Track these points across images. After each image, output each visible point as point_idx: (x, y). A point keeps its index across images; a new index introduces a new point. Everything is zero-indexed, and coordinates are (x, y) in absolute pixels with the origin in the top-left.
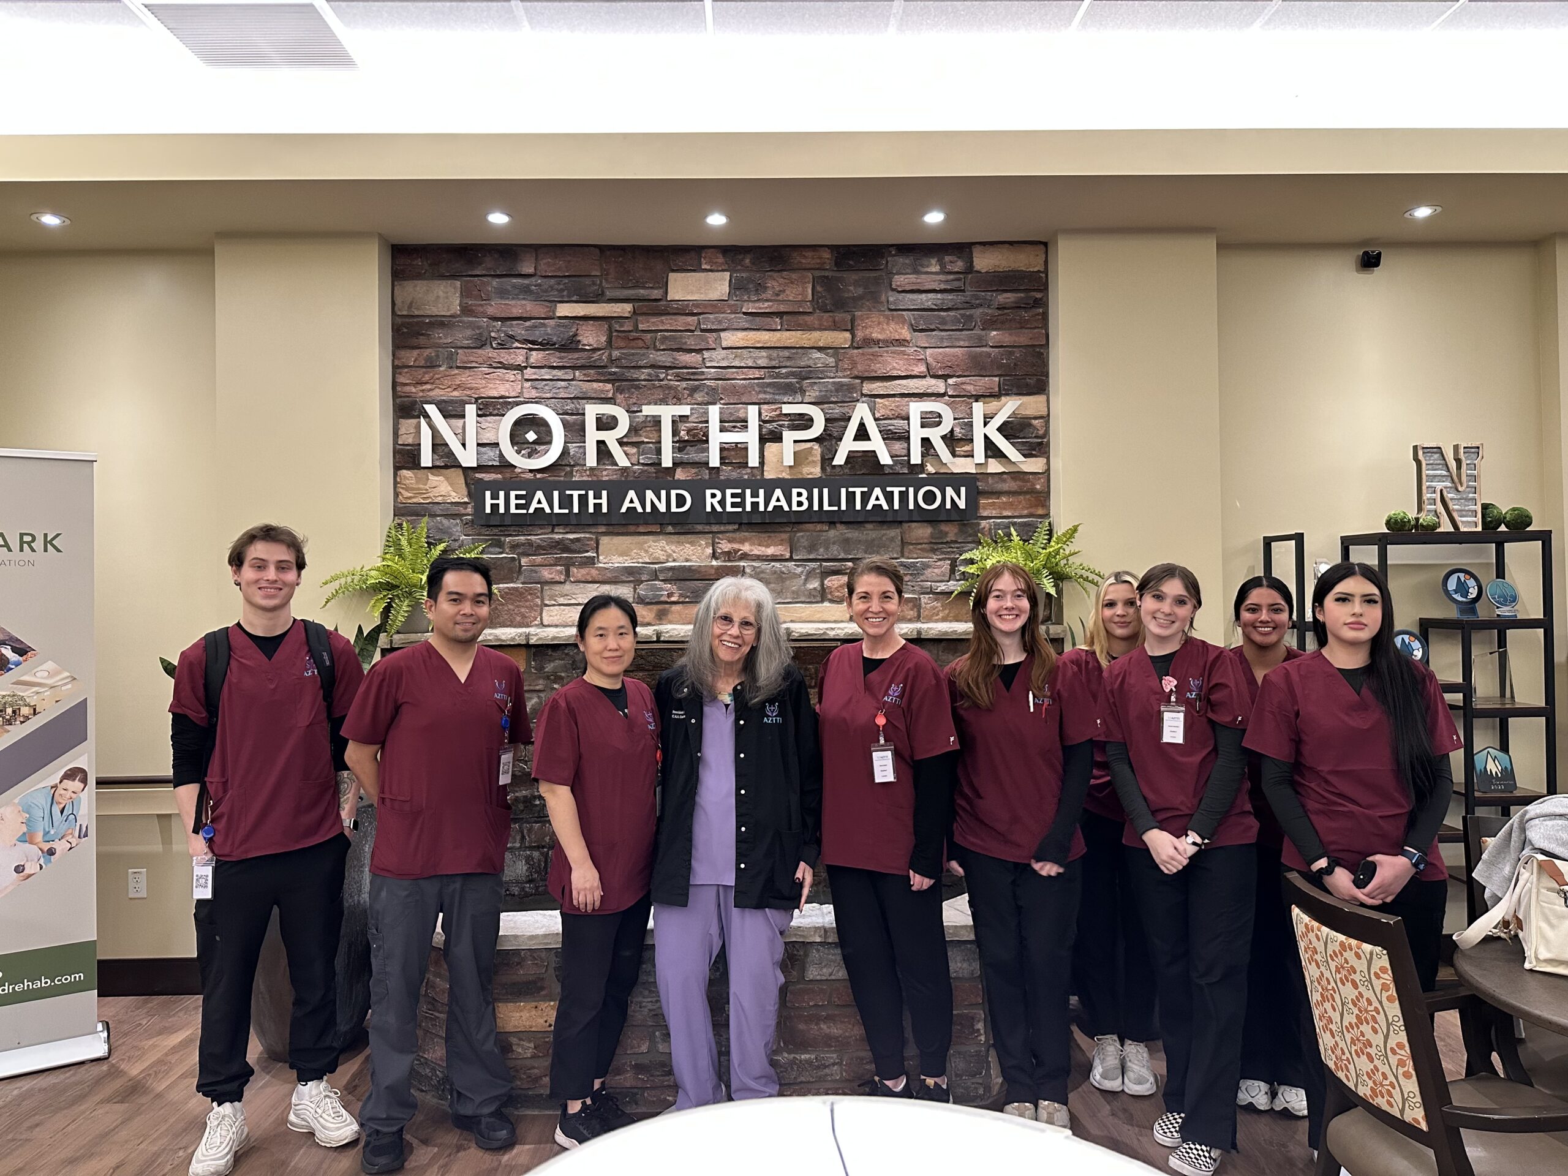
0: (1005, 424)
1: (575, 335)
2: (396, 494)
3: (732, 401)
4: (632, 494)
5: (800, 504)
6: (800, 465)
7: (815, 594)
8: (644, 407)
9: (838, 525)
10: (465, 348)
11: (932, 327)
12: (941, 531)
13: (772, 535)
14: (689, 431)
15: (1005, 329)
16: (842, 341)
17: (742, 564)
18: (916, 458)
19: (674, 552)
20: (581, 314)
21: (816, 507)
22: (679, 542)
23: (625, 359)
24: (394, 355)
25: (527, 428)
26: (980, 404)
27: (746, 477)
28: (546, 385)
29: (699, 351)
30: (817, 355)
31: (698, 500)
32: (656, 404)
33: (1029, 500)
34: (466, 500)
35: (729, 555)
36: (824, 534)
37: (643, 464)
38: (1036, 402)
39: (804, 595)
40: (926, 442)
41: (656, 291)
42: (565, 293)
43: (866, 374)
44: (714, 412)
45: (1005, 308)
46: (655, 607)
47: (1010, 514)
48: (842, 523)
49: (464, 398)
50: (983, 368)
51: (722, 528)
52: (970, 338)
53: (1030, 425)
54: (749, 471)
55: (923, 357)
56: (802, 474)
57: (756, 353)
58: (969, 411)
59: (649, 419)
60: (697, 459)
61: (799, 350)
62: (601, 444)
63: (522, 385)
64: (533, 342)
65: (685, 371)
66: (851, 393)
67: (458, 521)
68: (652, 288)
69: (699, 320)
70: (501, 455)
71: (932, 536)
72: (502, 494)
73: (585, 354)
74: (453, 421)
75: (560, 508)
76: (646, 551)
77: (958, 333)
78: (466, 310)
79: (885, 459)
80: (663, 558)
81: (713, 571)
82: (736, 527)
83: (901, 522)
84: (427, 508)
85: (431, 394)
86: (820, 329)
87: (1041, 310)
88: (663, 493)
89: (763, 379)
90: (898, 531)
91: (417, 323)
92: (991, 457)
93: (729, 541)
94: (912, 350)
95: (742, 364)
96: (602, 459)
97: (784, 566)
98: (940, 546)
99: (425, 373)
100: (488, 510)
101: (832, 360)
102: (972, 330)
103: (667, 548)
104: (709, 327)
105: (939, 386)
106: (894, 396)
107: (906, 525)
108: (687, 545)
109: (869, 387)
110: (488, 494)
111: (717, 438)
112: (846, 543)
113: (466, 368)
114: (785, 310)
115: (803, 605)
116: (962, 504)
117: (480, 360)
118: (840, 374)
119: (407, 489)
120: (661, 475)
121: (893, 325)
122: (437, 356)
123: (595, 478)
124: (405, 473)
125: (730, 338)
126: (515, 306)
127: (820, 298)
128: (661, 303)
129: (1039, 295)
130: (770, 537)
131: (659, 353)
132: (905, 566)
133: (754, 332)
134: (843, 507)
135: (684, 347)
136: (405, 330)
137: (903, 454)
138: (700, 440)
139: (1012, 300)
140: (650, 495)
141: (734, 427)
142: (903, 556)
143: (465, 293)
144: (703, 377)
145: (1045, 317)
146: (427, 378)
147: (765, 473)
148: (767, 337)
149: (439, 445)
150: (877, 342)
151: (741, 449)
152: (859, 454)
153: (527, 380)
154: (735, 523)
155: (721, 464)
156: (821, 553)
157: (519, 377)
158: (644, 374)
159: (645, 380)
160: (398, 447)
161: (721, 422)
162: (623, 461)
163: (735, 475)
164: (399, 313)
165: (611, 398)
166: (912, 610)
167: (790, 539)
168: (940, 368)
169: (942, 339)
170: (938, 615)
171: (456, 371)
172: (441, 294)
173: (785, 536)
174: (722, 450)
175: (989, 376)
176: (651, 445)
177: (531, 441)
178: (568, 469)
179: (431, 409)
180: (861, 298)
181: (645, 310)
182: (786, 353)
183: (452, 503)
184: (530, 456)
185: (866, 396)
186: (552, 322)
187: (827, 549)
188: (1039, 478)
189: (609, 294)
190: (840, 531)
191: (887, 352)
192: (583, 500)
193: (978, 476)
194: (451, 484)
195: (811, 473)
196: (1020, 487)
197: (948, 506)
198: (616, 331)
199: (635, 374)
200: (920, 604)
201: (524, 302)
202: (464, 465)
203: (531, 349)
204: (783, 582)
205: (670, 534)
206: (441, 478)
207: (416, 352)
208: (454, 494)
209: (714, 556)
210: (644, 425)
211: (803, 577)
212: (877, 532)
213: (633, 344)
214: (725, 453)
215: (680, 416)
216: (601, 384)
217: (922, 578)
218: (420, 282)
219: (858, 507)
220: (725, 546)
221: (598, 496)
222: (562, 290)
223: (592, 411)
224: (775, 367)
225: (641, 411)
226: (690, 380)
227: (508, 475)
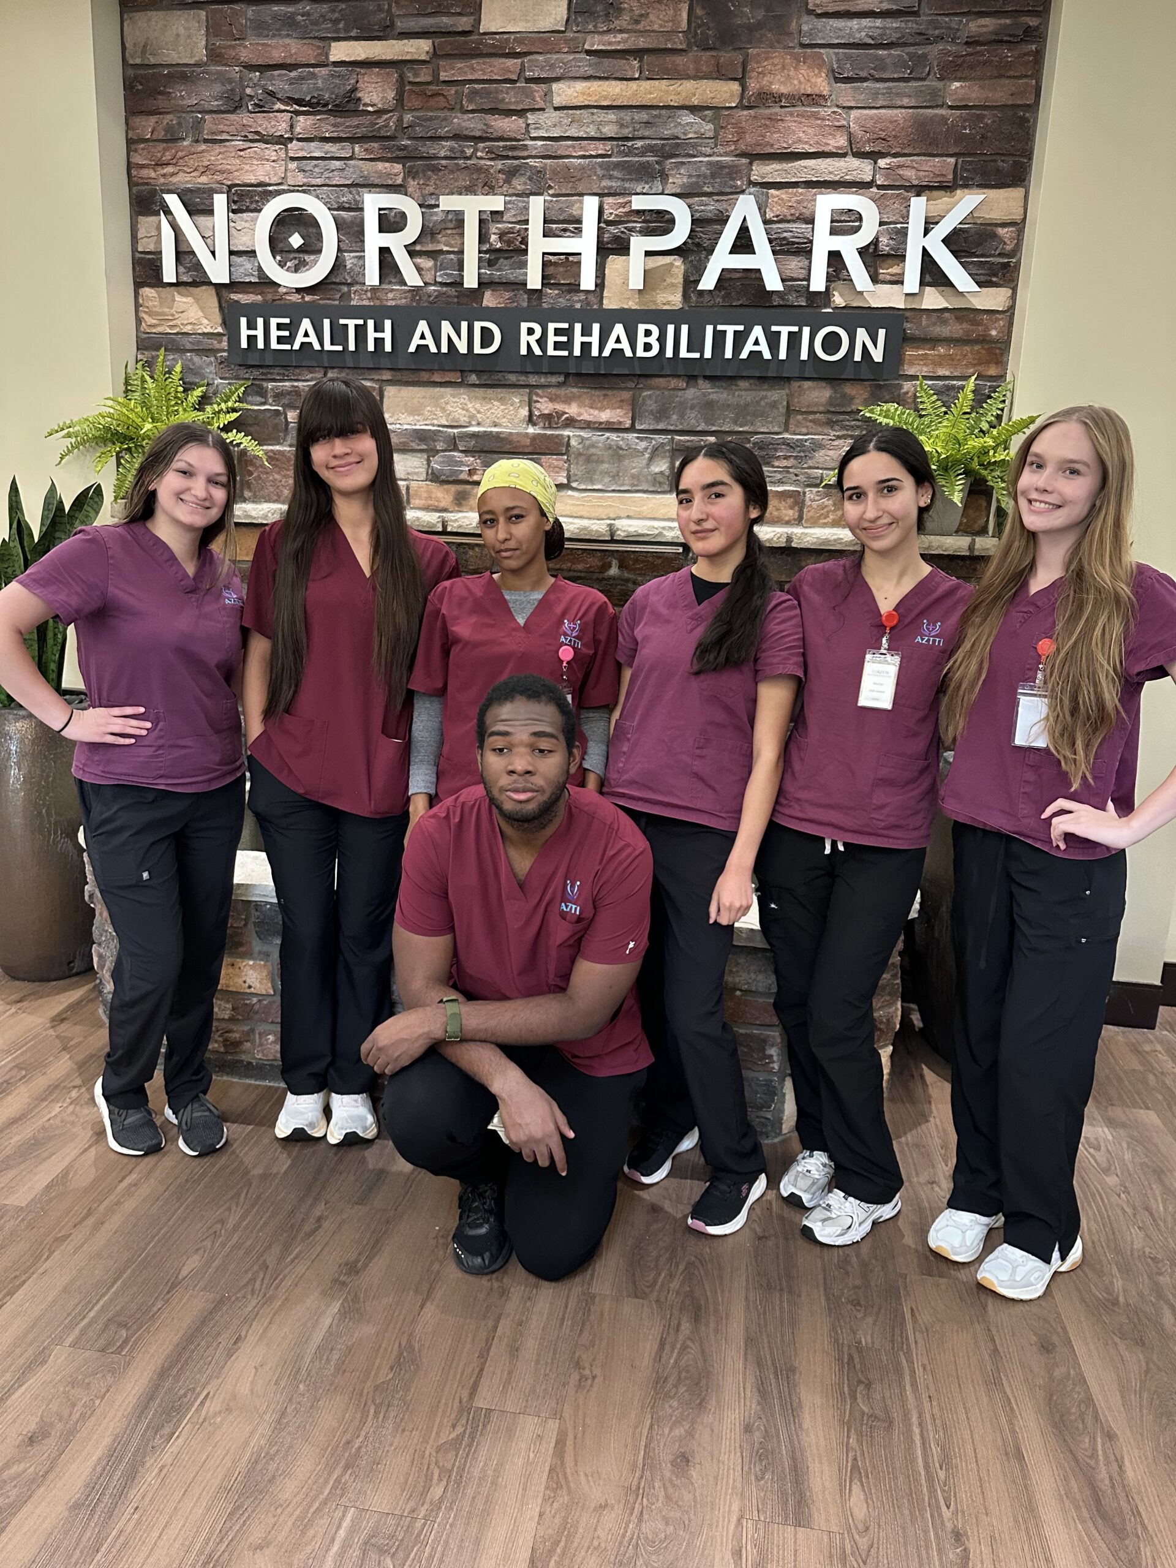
0: (955, 232)
1: (354, 90)
2: (139, 321)
3: (564, 191)
4: (423, 326)
5: (648, 347)
6: (654, 289)
7: (662, 480)
8: (443, 199)
9: (700, 382)
10: (215, 112)
11: (863, 74)
12: (844, 396)
13: (609, 393)
14: (502, 235)
15: (973, 79)
16: (727, 96)
17: (566, 433)
18: (818, 283)
19: (479, 412)
20: (362, 57)
21: (669, 353)
22: (484, 398)
23: (419, 125)
24: (127, 124)
25: (292, 229)
26: (923, 199)
27: (578, 306)
28: (316, 166)
29: (521, 113)
30: (688, 118)
31: (511, 338)
32: (460, 194)
33: (978, 352)
34: (220, 330)
35: (549, 419)
36: (680, 393)
37: (442, 284)
38: (1007, 199)
39: (647, 481)
40: (835, 258)
41: (465, 19)
42: (341, 26)
43: (758, 150)
44: (537, 206)
45: (977, 43)
46: (453, 488)
47: (947, 373)
48: (706, 377)
49: (213, 186)
50: (934, 142)
51: (543, 380)
52: (919, 93)
53: (994, 236)
54: (582, 297)
55: (845, 123)
56: (655, 302)
57: (601, 115)
58: (904, 211)
59: (450, 217)
60: (512, 278)
61: (663, 112)
62: (384, 252)
63: (286, 165)
64: (299, 102)
65: (501, 144)
66: (733, 179)
67: (212, 359)
68: (460, 14)
69: (523, 63)
70: (260, 269)
71: (831, 399)
72: (260, 321)
73: (365, 120)
74: (202, 220)
75: (332, 344)
76: (443, 410)
77: (902, 84)
78: (215, 56)
79: (773, 282)
80: (464, 420)
81: (528, 442)
82: (561, 379)
83: (789, 379)
84: (174, 340)
85: (174, 179)
86: (696, 78)
87: (1034, 47)
88: (464, 325)
89: (609, 156)
90: (784, 392)
91: (153, 74)
92: (930, 285)
93: (551, 400)
94: (830, 111)
95: (582, 134)
96: (387, 275)
97: (623, 439)
98: (841, 417)
99: (165, 150)
100: (244, 344)
101: (711, 126)
102: (923, 79)
103: (470, 406)
104: (536, 76)
105: (862, 169)
106: (795, 185)
107: (795, 384)
108: (496, 403)
109: (763, 171)
110: (243, 321)
111: (538, 245)
112: (708, 407)
113: (214, 141)
114: (647, 46)
115: (645, 495)
116: (877, 355)
117: (232, 129)
118: (720, 149)
119: (150, 314)
120: (464, 300)
121: (804, 70)
122: (179, 124)
123: (378, 303)
124: (147, 292)
125: (565, 92)
126: (275, 47)
127: (699, 26)
128: (472, 38)
129: (1033, 22)
130: (605, 395)
131: (466, 117)
132: (788, 445)
133: (600, 83)
134: (708, 354)
135: (501, 106)
136: (140, 87)
137: (801, 276)
138: (516, 249)
139: (991, 29)
140: (446, 327)
141: (565, 230)
142: (787, 430)
143: (213, 30)
144: (525, 154)
145: (1038, 58)
146: (168, 156)
147: (605, 301)
148: (617, 90)
149: (183, 254)
150: (777, 98)
151: (571, 261)
152: (738, 275)
153: (293, 159)
154: (560, 373)
155: (543, 284)
156: (674, 421)
157: (282, 154)
158: (443, 149)
159: (446, 158)
160: (138, 255)
161: (545, 222)
162: (413, 279)
163: (562, 302)
164: (131, 62)
165: (400, 186)
166: (792, 508)
167: (633, 400)
168: (869, 140)
169: (876, 94)
170: (827, 517)
171: (203, 147)
172: (182, 31)
173: (627, 395)
174: (545, 264)
175: (942, 155)
176: (452, 256)
177: (296, 246)
178: (345, 289)
179: (173, 201)
180: (760, 25)
181: (448, 49)
182: (644, 116)
183: (204, 334)
184: (296, 269)
185: (755, 184)
186: (324, 71)
187: (682, 416)
188: (998, 320)
189: (400, 25)
190: (705, 390)
191: (792, 115)
192: (361, 331)
193: (908, 314)
194: (202, 309)
195: (668, 303)
196: (967, 333)
197: (858, 357)
198: (410, 82)
199: (432, 148)
200: (804, 501)
201: (287, 41)
202: (214, 281)
203: (297, 113)
204: (620, 461)
205: (474, 385)
206: (190, 300)
207: (153, 120)
208: (205, 321)
209: (531, 420)
210: (444, 226)
211: (647, 456)
212: (754, 393)
213: (432, 102)
214: (551, 270)
215: (492, 212)
216: (387, 165)
217: (810, 463)
218: (154, 13)
219: (728, 354)
220: (545, 406)
221: (378, 328)
222: (336, 22)
223: (373, 203)
224: (627, 139)
225: (438, 206)
226: (507, 157)
227: (269, 297)
